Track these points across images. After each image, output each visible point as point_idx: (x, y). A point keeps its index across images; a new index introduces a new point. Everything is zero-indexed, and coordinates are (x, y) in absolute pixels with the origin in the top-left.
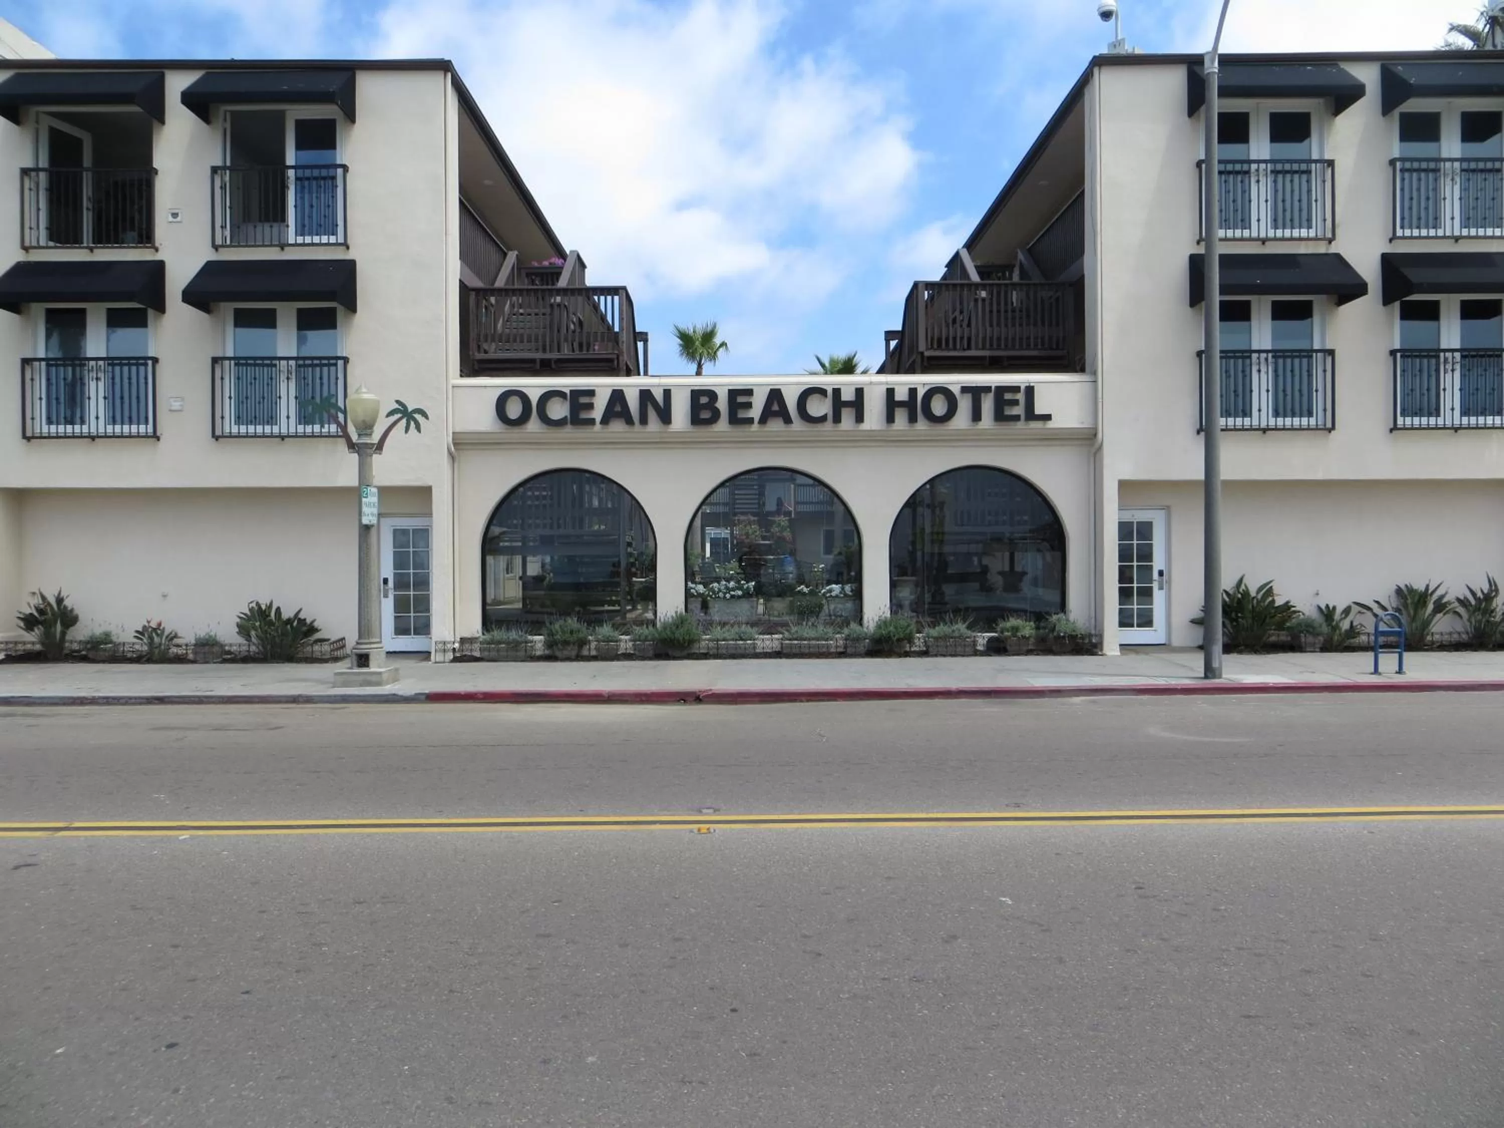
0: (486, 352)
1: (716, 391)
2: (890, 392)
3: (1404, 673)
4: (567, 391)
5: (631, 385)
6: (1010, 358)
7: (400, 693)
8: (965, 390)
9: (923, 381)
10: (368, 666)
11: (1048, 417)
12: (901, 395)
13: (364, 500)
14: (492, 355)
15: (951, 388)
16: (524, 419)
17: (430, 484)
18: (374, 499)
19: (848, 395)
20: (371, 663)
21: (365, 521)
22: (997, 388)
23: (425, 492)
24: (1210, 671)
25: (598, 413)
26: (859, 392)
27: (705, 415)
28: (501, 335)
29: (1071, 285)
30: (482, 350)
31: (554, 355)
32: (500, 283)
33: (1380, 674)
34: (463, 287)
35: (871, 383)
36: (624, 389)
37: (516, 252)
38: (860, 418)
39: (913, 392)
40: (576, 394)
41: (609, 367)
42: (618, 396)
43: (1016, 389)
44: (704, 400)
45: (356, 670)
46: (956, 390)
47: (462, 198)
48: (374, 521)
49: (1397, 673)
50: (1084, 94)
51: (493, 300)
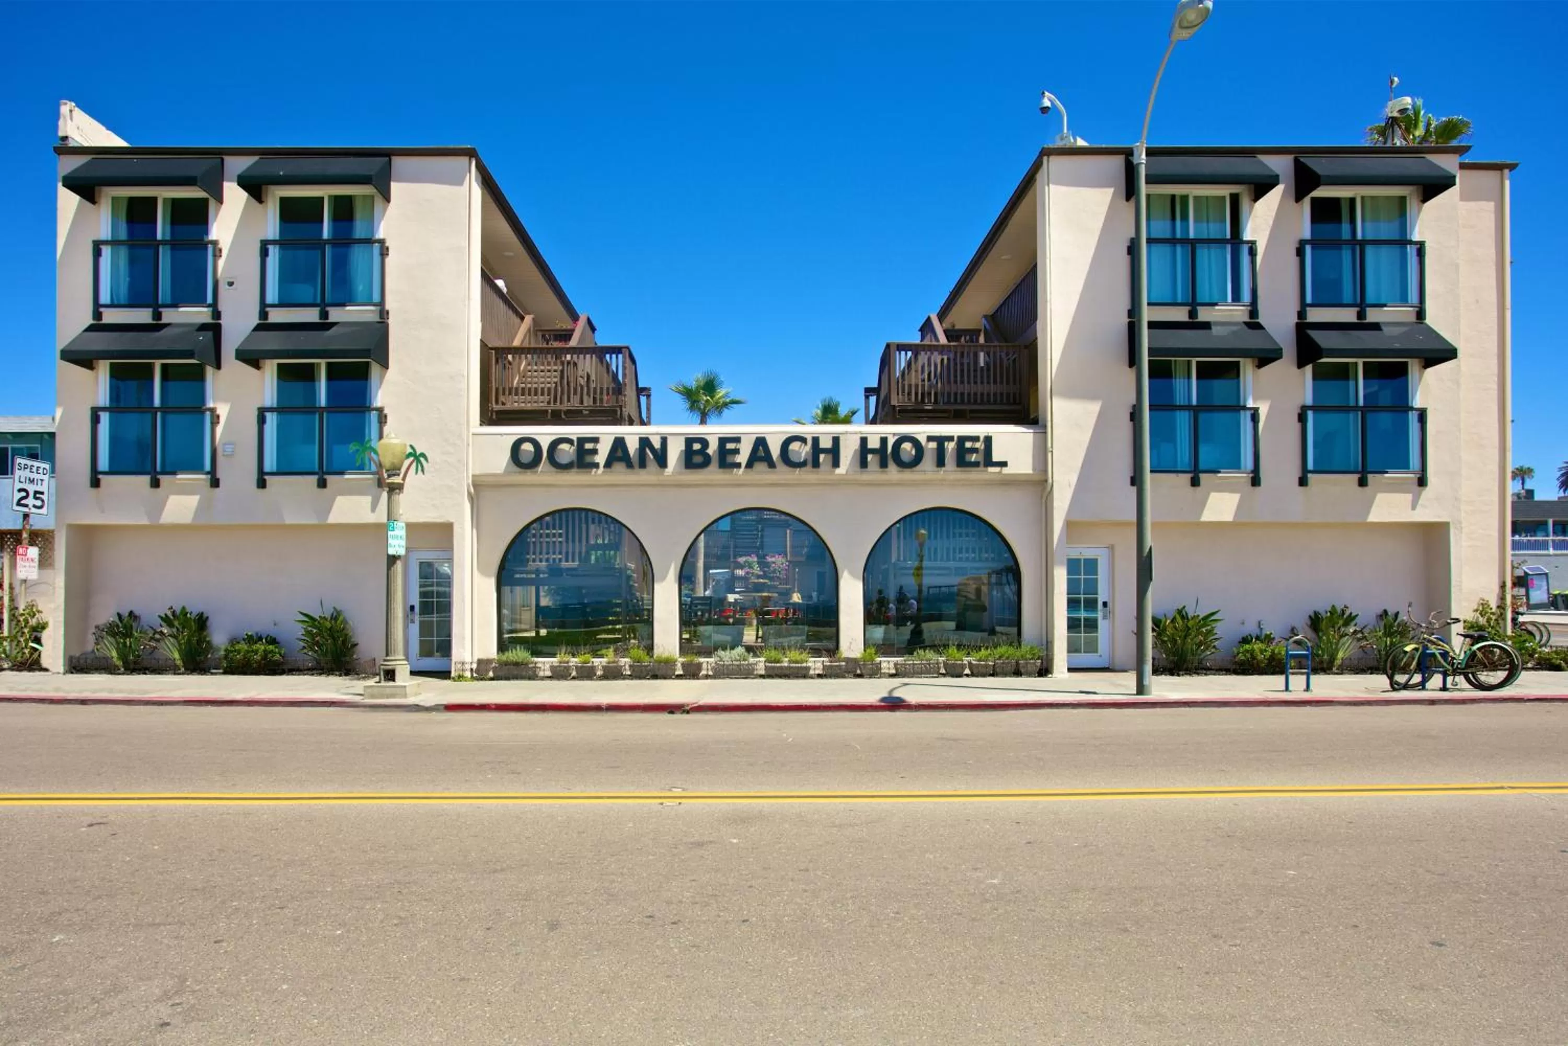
0: (503, 404)
1: (708, 439)
2: (864, 441)
3: (1312, 691)
4: (574, 438)
5: (631, 434)
6: (972, 411)
7: (422, 704)
8: (930, 439)
9: (892, 431)
10: (394, 680)
11: (1004, 464)
12: (873, 443)
13: (390, 533)
14: (508, 406)
15: (919, 437)
16: (535, 462)
17: (452, 520)
18: (403, 533)
19: (826, 443)
20: (397, 678)
21: (391, 551)
22: (959, 438)
23: (447, 528)
24: (1141, 689)
25: (601, 458)
26: (836, 440)
27: (698, 459)
28: (517, 389)
29: (1026, 347)
30: (500, 403)
31: (565, 407)
32: (516, 343)
33: (1290, 691)
34: (483, 345)
35: (846, 433)
36: (625, 436)
37: (532, 316)
38: (836, 463)
39: (884, 441)
40: (582, 441)
41: (612, 417)
42: (619, 443)
43: (975, 439)
44: (697, 446)
45: (383, 684)
46: (923, 440)
47: (484, 268)
48: (402, 552)
49: (1305, 691)
50: (1035, 180)
51: (510, 357)
